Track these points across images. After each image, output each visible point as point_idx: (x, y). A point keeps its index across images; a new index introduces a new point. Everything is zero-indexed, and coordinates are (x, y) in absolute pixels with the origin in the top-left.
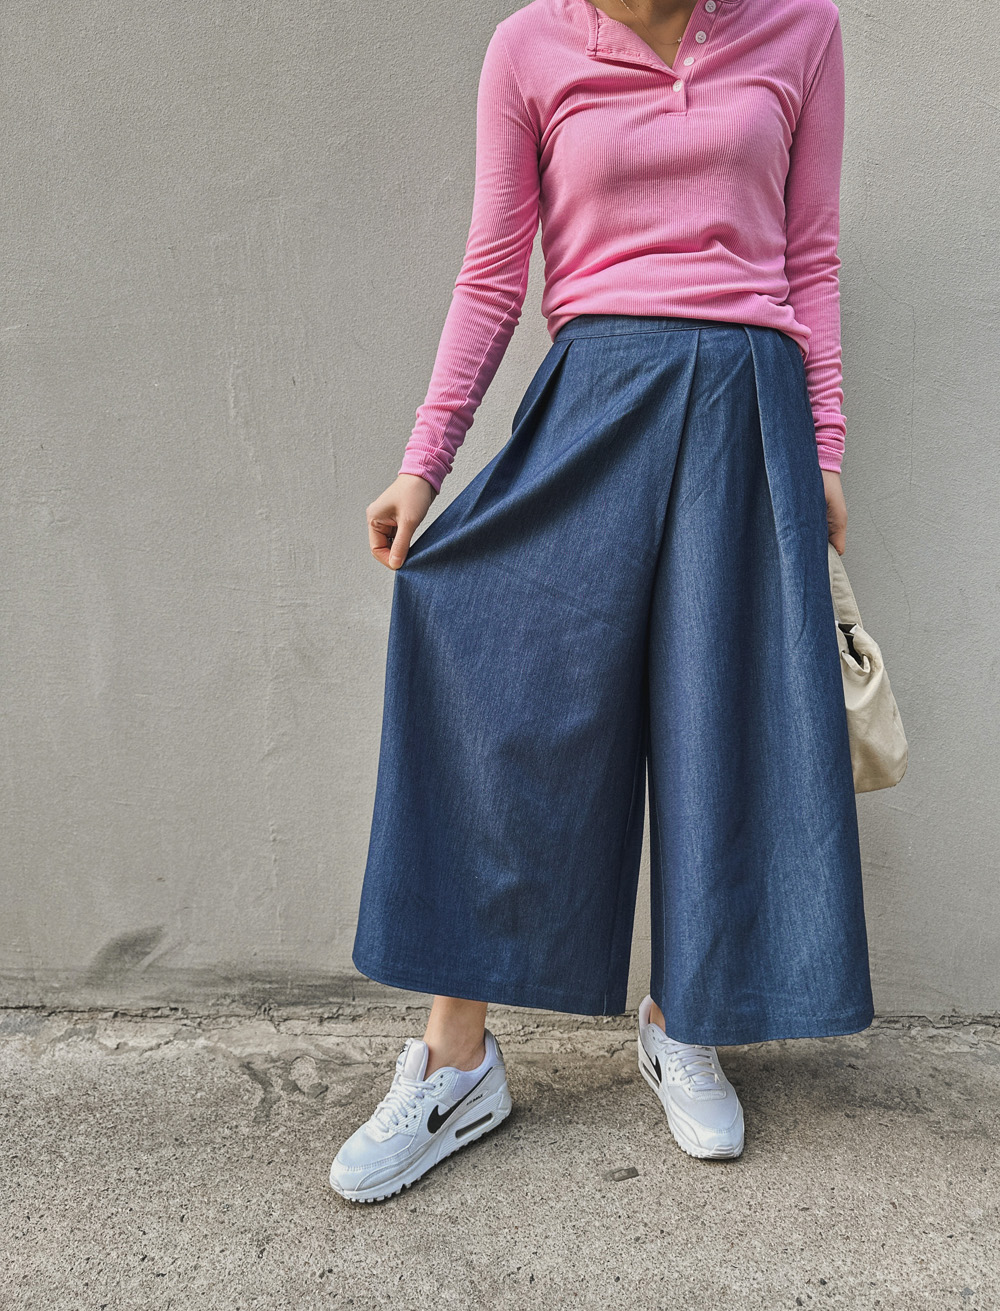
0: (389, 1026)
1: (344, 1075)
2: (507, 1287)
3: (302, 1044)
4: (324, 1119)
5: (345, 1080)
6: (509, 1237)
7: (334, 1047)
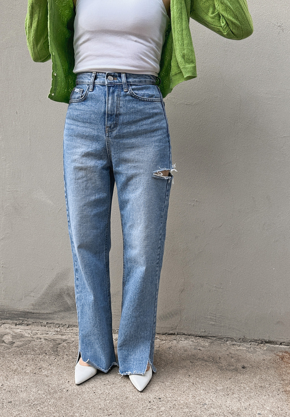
0: (40, 328)
1: (21, 340)
2: (59, 392)
3: (8, 331)
4: (12, 350)
5: (21, 341)
6: (64, 381)
7: (19, 332)
